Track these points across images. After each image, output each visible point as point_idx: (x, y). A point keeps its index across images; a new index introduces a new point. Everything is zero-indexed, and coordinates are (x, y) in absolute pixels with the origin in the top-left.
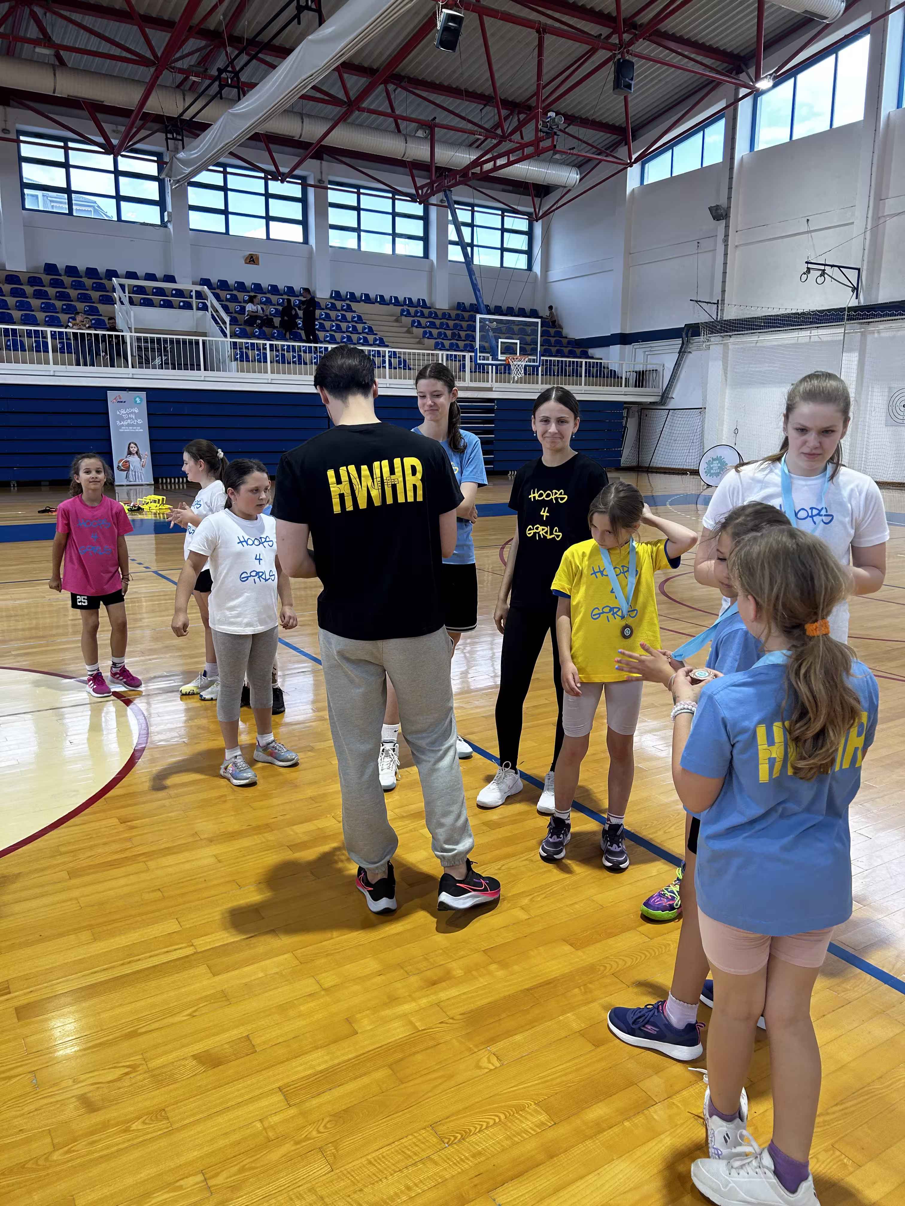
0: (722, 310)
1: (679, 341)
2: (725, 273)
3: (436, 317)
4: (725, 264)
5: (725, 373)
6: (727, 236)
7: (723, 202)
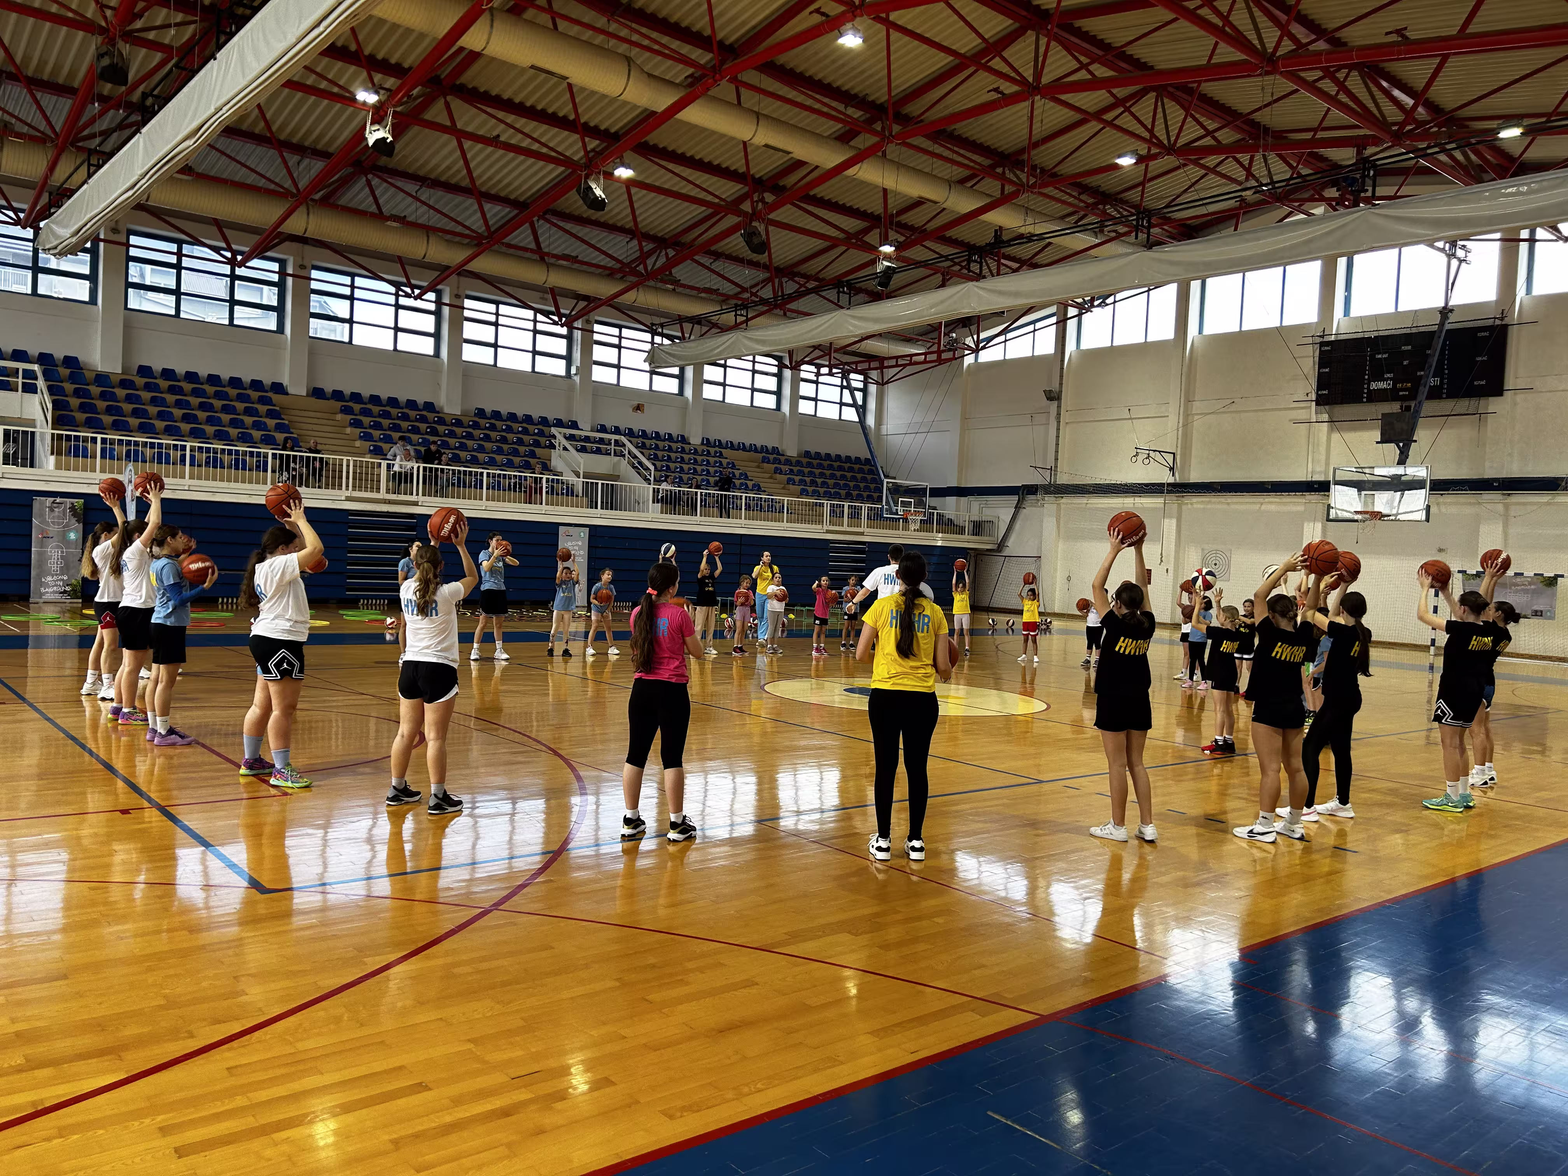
0: (1056, 475)
1: (1016, 498)
2: (1057, 444)
3: (791, 465)
4: (1058, 437)
5: (1058, 527)
6: (1059, 414)
7: (1055, 386)
